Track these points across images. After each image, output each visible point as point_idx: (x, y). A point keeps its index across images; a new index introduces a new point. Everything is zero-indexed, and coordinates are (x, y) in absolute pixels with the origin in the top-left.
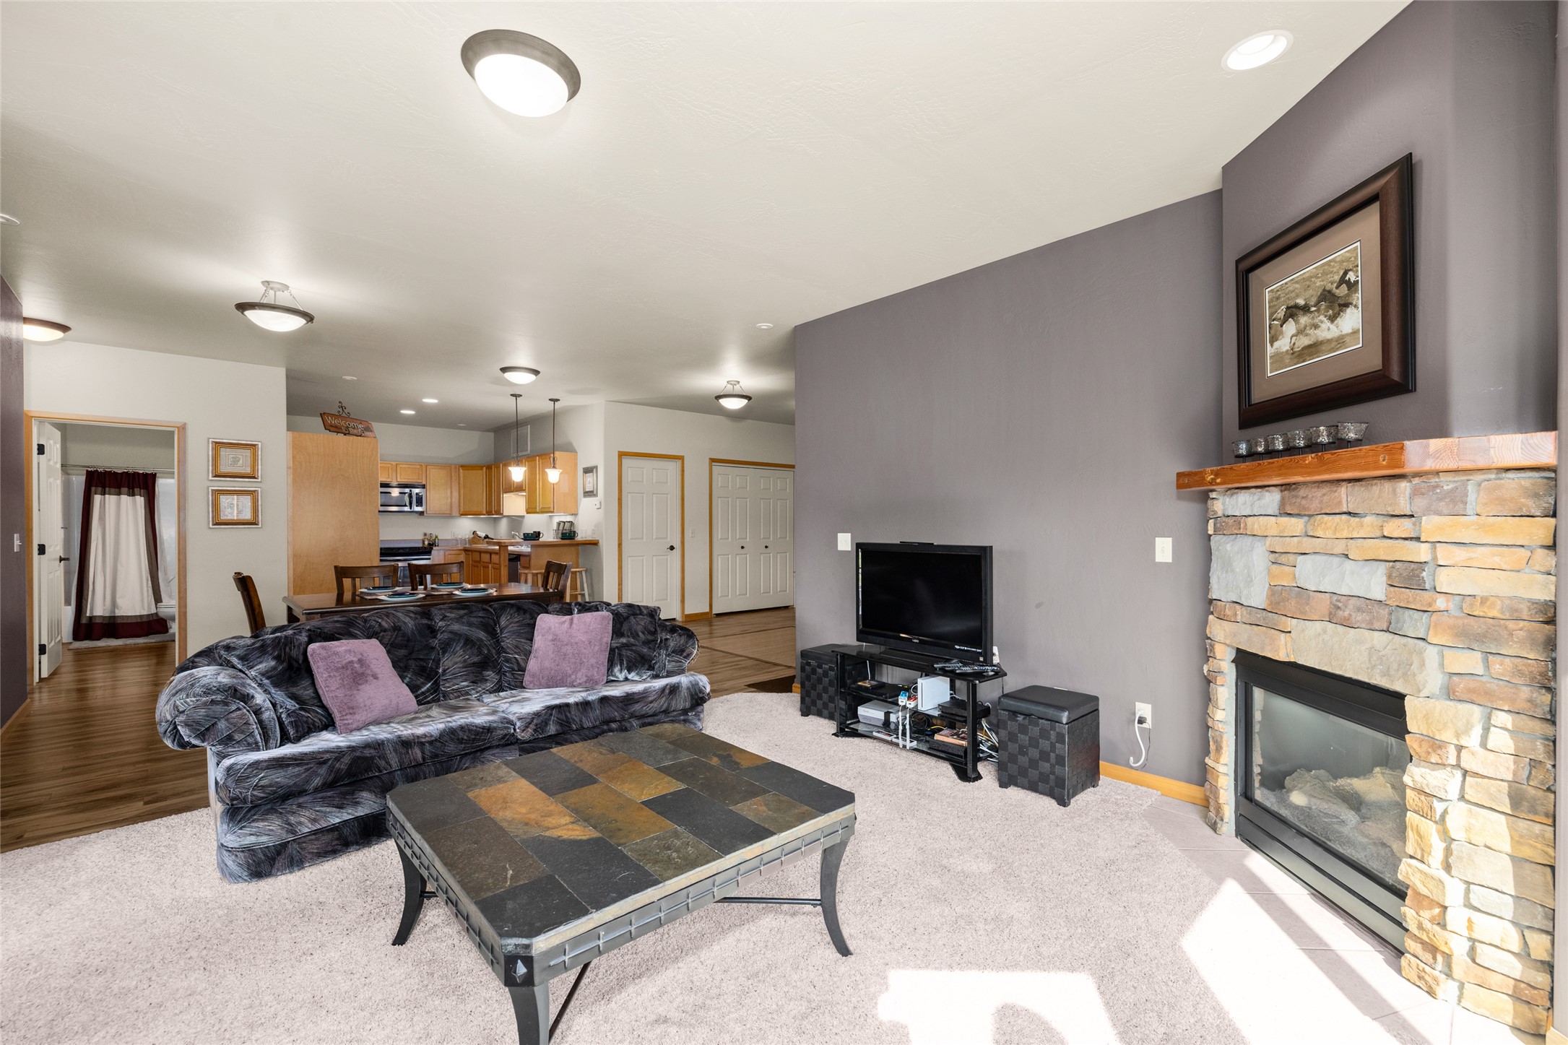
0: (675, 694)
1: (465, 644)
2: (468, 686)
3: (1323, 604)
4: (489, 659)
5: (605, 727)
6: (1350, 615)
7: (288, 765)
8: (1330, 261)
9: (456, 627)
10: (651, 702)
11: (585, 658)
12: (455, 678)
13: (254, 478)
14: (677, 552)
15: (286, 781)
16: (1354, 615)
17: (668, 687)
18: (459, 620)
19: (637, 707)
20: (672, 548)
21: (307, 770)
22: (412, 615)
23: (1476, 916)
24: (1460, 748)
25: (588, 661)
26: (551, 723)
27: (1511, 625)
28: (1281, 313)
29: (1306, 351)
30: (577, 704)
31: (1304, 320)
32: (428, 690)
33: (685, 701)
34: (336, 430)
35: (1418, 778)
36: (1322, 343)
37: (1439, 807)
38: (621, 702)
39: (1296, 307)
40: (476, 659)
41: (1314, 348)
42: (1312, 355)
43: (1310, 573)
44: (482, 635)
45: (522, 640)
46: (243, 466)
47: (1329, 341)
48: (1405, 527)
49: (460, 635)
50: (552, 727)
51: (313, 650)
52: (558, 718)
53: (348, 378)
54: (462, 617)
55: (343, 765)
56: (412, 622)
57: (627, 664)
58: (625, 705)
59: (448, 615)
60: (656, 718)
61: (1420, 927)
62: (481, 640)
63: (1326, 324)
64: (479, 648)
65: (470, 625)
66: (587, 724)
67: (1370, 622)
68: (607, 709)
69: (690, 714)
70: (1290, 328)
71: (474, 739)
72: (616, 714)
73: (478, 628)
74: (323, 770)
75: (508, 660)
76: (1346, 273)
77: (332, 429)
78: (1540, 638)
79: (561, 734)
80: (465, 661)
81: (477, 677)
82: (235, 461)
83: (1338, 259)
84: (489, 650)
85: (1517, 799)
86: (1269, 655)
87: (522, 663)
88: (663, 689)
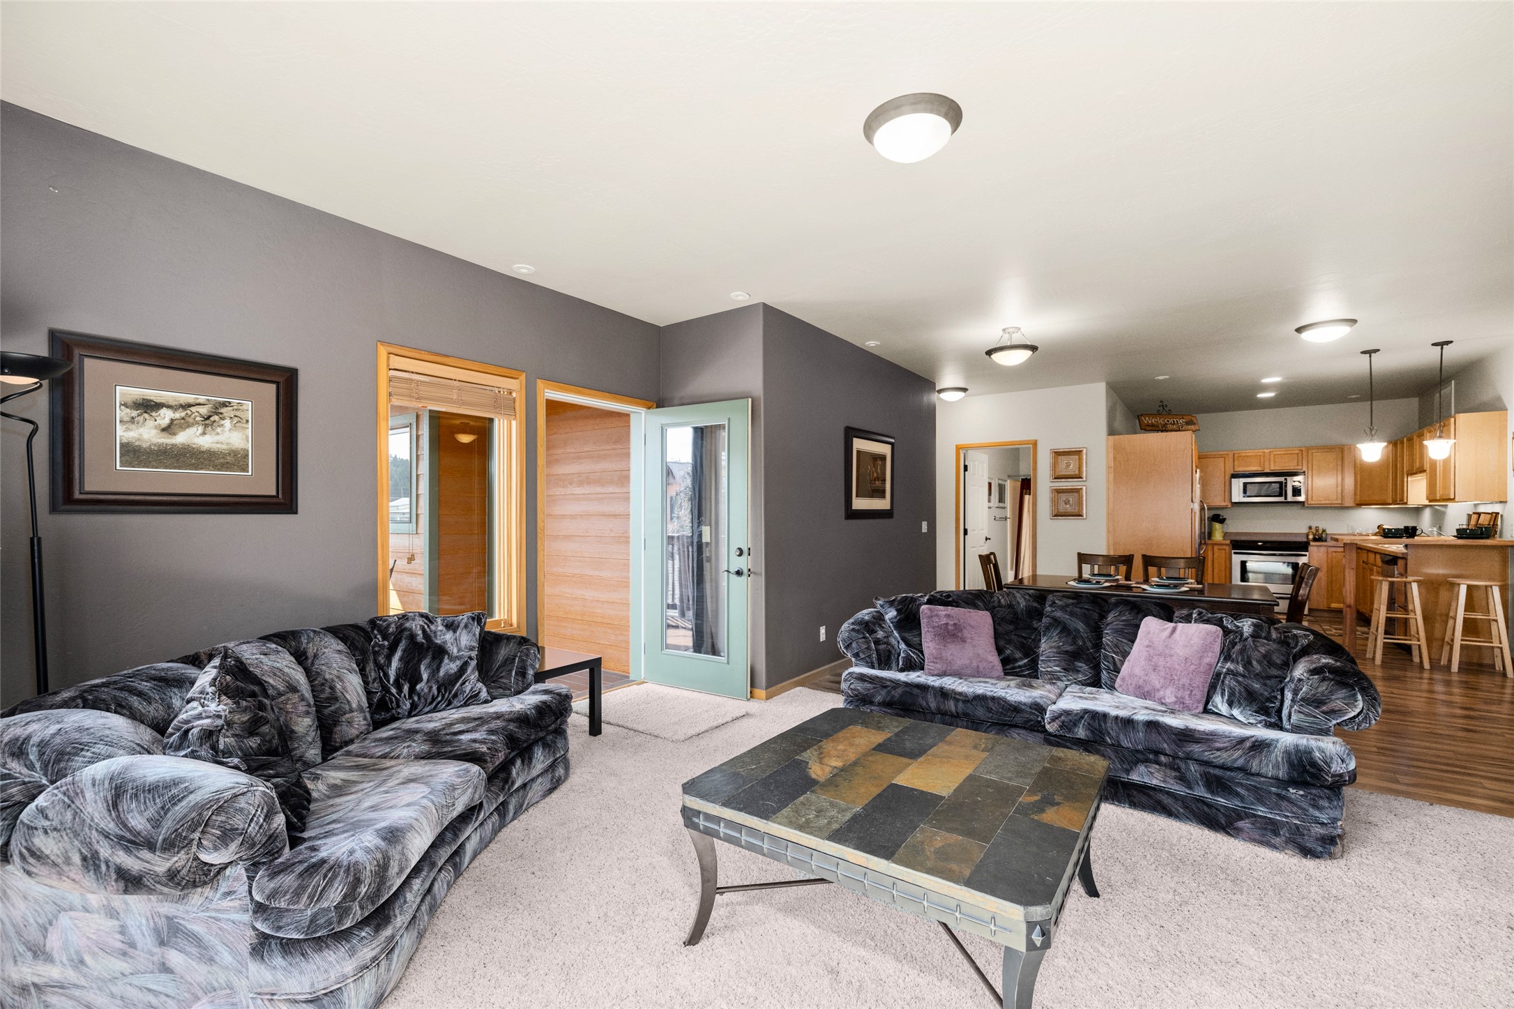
0: (1260, 752)
1: (1061, 632)
2: (1060, 672)
4: (1082, 651)
5: (1151, 756)
7: (865, 681)
9: (1058, 614)
10: (1218, 749)
11: (1176, 675)
12: (1049, 661)
13: (1081, 478)
15: (863, 691)
17: (1253, 739)
18: (1063, 608)
19: (1196, 748)
21: (874, 688)
22: (1027, 597)
25: (1179, 680)
26: (1081, 726)
30: (1117, 718)
32: (1025, 665)
33: (1276, 766)
34: (1151, 428)
38: (1175, 734)
40: (1069, 648)
44: (1081, 626)
45: (1124, 640)
46: (1073, 469)
49: (1059, 622)
50: (1081, 731)
51: (923, 610)
52: (1089, 724)
53: (1161, 378)
54: (1067, 606)
55: (897, 693)
56: (1024, 603)
57: (1229, 697)
58: (1180, 740)
59: (1057, 602)
60: (1228, 773)
62: (1078, 631)
64: (1074, 638)
65: (1072, 614)
66: (1125, 743)
68: (1154, 735)
69: (1291, 790)
71: (1002, 713)
72: (1165, 745)
73: (1079, 619)
74: (884, 692)
75: (1106, 657)
77: (1148, 428)
79: (1092, 742)
80: (1059, 647)
81: (1069, 665)
82: (1068, 465)
84: (1084, 642)
87: (1118, 663)
88: (1242, 741)
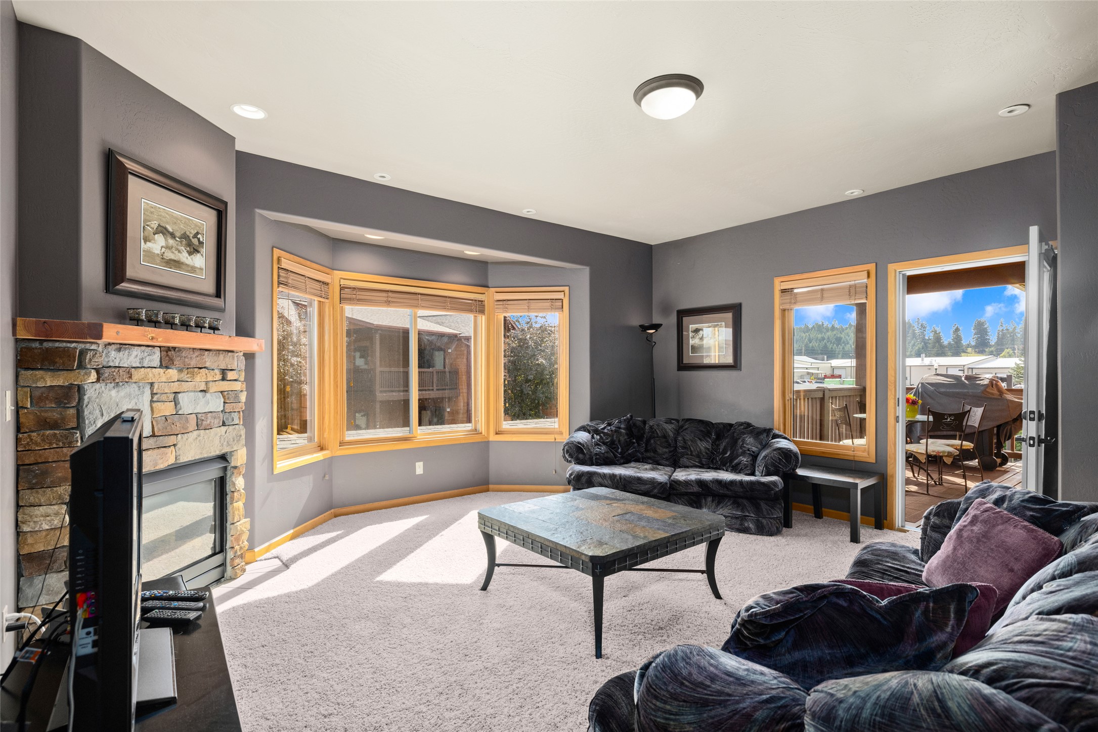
3: (194, 421)
6: (211, 422)
8: (190, 219)
16: (213, 421)
28: (153, 225)
29: (172, 262)
31: (171, 241)
36: (182, 263)
39: (166, 229)
41: (178, 264)
42: (175, 267)
43: (184, 404)
47: (187, 265)
48: (234, 375)
63: (185, 254)
67: (217, 423)
70: (160, 240)
76: (198, 233)
83: (194, 222)
86: (161, 466)
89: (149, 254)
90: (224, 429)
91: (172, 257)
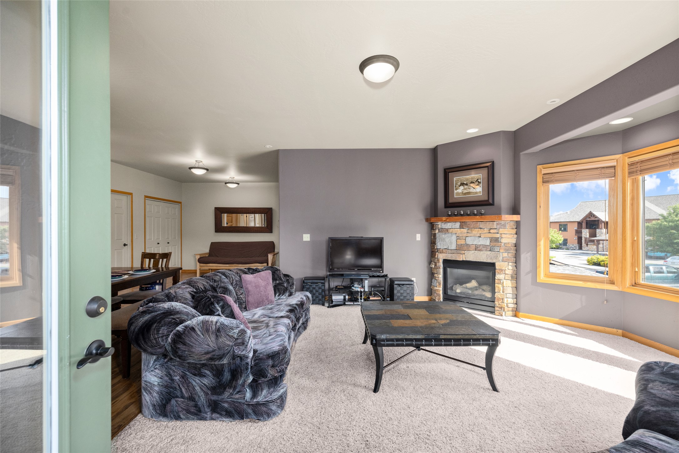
3: (474, 247)
8: (473, 176)
14: (129, 247)
20: (125, 245)
23: (508, 299)
24: (505, 270)
27: (511, 247)
28: (459, 184)
29: (466, 194)
31: (466, 187)
35: (498, 277)
36: (471, 192)
37: (502, 281)
39: (464, 183)
41: (469, 193)
42: (468, 195)
43: (469, 241)
47: (473, 192)
48: (495, 231)
57: (281, 292)
61: (499, 304)
67: (486, 249)
70: (462, 188)
76: (478, 179)
78: (515, 249)
83: (476, 176)
85: (512, 277)
86: (458, 260)
89: (458, 194)
90: (490, 252)
91: (467, 191)
